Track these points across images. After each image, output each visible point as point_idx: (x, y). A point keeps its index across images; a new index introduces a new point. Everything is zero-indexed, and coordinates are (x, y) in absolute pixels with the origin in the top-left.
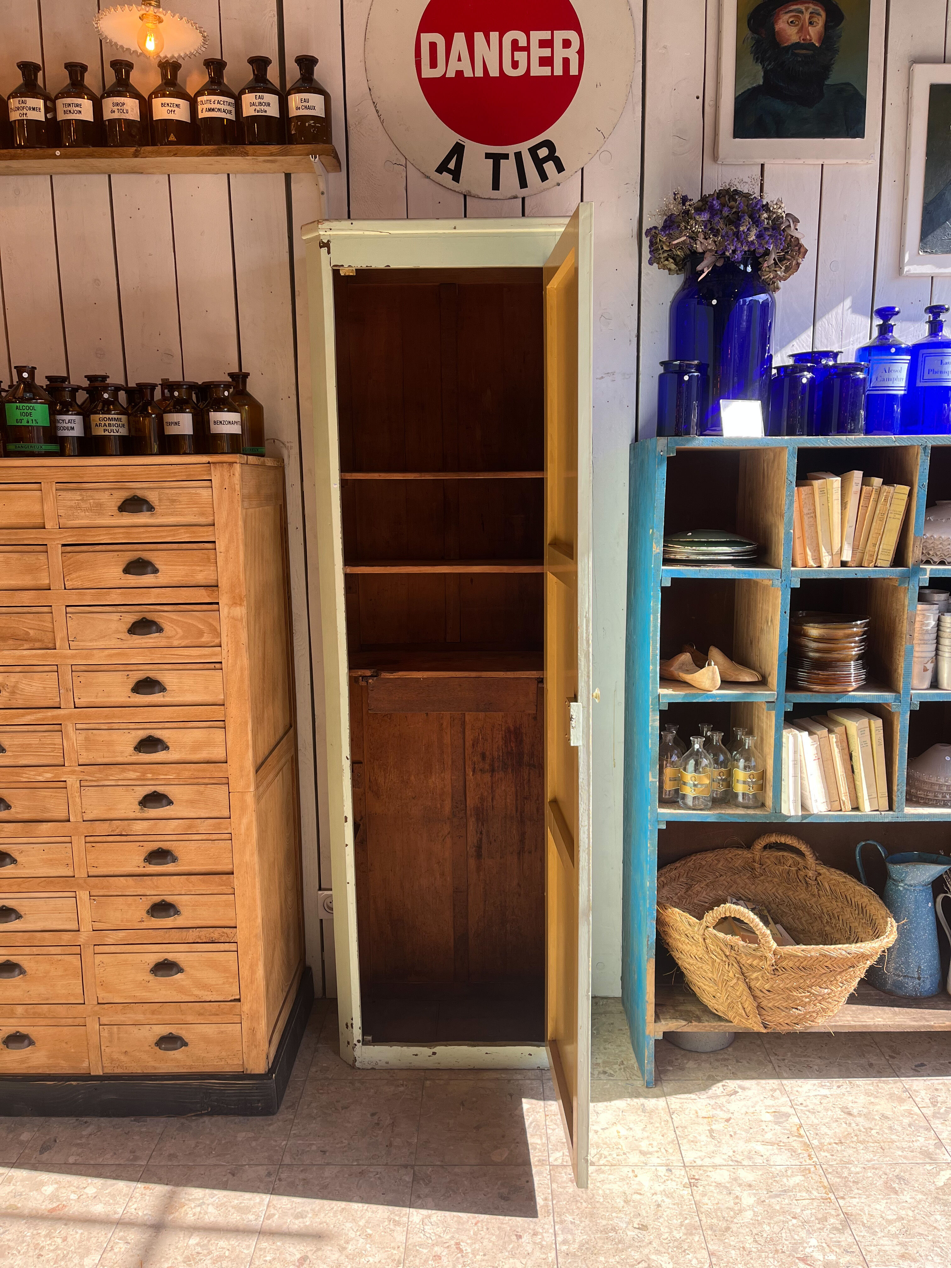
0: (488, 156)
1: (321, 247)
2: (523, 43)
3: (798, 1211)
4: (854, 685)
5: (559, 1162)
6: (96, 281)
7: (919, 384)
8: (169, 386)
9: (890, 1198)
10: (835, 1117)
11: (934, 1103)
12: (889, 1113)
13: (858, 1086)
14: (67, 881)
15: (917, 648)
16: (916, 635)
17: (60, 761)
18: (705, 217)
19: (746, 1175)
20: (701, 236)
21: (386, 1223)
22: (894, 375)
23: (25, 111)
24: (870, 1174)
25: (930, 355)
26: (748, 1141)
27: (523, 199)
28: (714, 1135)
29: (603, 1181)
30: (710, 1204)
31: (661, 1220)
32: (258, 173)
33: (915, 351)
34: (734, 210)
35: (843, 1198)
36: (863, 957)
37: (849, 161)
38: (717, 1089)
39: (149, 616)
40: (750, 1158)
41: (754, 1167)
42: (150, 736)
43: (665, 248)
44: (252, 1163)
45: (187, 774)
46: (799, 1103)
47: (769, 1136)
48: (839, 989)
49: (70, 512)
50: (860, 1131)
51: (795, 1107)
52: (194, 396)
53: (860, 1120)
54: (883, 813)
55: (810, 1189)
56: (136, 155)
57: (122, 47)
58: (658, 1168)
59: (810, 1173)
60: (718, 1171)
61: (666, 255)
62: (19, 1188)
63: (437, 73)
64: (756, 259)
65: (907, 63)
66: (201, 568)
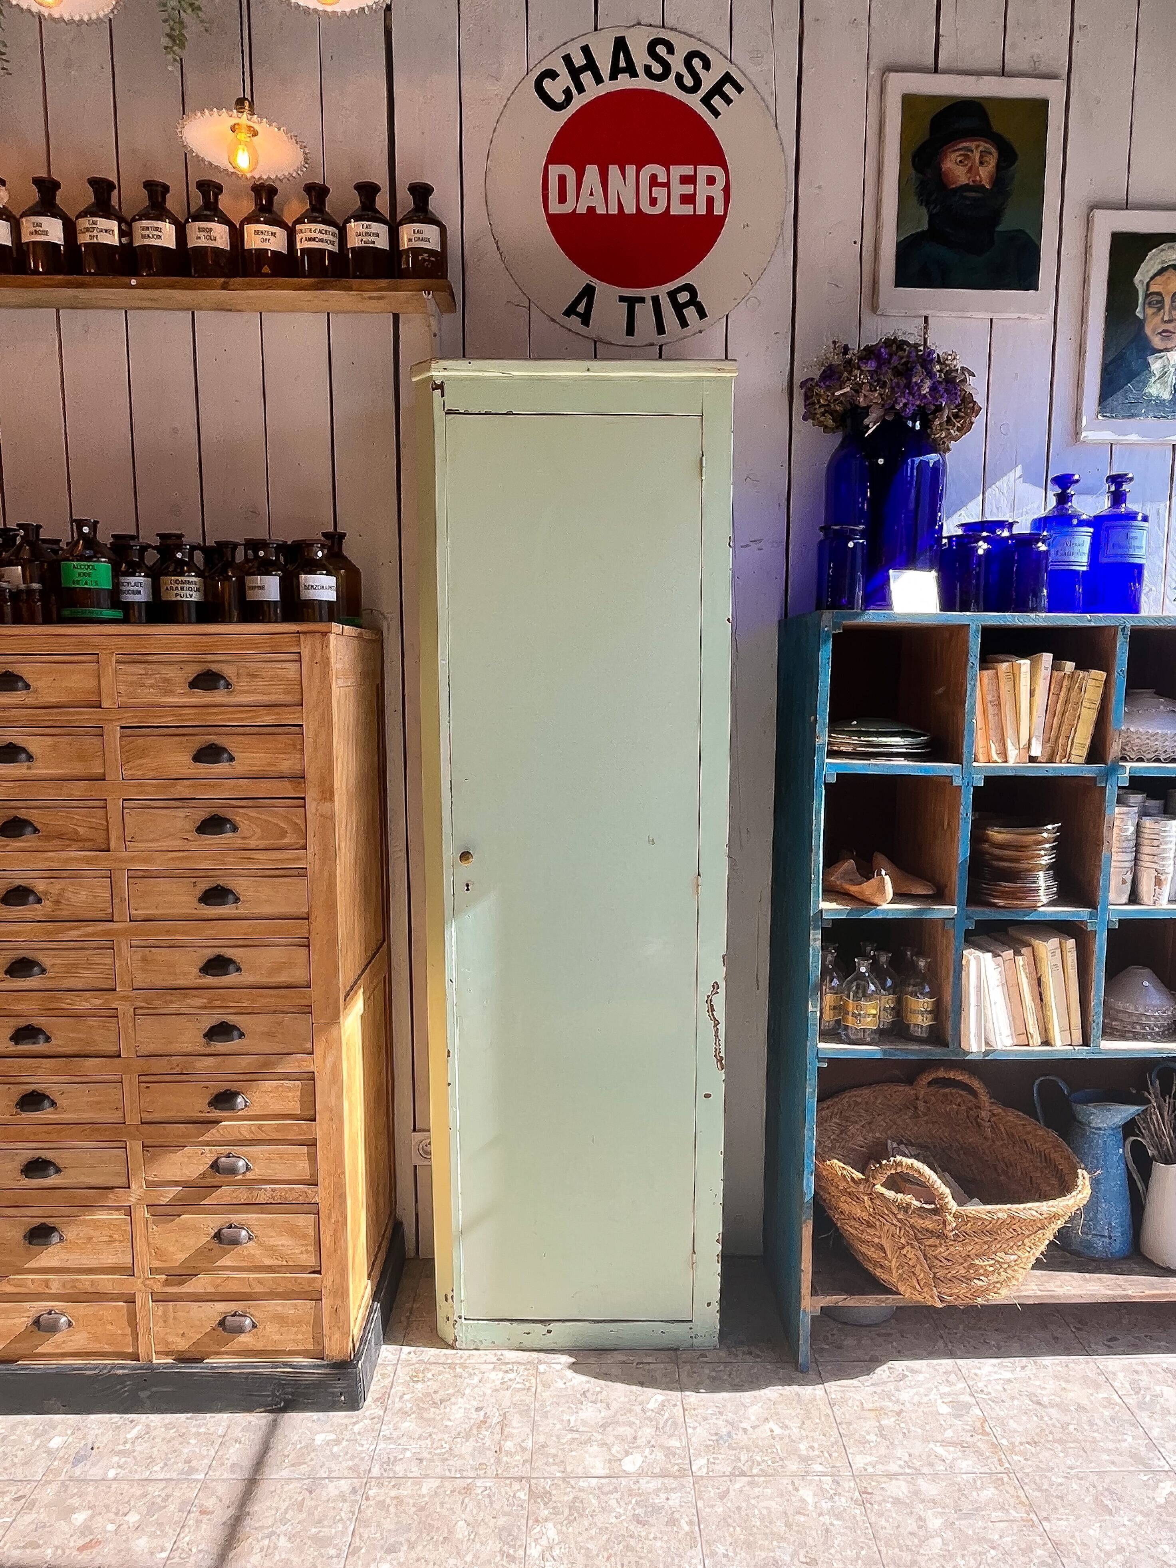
0: (622, 299)
1: (433, 389)
2: (662, 178)
3: (996, 1537)
4: (1044, 900)
5: (704, 1471)
6: (175, 429)
7: (1104, 560)
8: (253, 545)
9: (1104, 1521)
10: (1023, 1407)
11: (1136, 1390)
12: (1085, 1402)
13: (1045, 1367)
14: (116, 1128)
15: (1113, 858)
16: (1114, 842)
17: (109, 984)
18: (871, 366)
19: (929, 1488)
20: (866, 388)
21: (498, 1558)
22: (1076, 549)
23: (95, 233)
24: (1075, 1486)
25: (1114, 528)
26: (925, 1441)
27: (661, 347)
28: (885, 1433)
29: (758, 1497)
30: (888, 1527)
31: (832, 1551)
32: (363, 312)
33: (1098, 523)
34: (904, 360)
35: (1047, 1519)
36: (1055, 1216)
37: (1022, 316)
38: (882, 1372)
39: (222, 812)
40: (930, 1464)
41: (936, 1475)
42: (219, 956)
43: (822, 402)
44: (332, 1475)
45: (264, 1001)
46: (979, 1390)
47: (949, 1434)
48: (1027, 1254)
49: (131, 689)
50: (1055, 1426)
51: (975, 1395)
52: (282, 558)
53: (1053, 1411)
54: (1077, 1048)
55: (1007, 1507)
56: (224, 287)
57: (210, 163)
58: (822, 1478)
59: (1003, 1484)
60: (894, 1482)
61: (822, 410)
62: (43, 1517)
63: (566, 209)
64: (926, 415)
65: (1086, 211)
66: (287, 756)
